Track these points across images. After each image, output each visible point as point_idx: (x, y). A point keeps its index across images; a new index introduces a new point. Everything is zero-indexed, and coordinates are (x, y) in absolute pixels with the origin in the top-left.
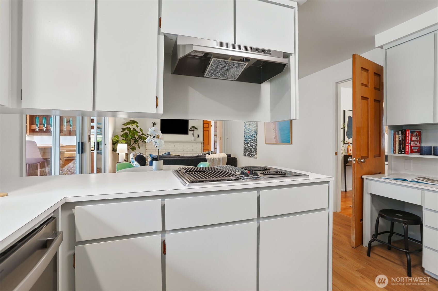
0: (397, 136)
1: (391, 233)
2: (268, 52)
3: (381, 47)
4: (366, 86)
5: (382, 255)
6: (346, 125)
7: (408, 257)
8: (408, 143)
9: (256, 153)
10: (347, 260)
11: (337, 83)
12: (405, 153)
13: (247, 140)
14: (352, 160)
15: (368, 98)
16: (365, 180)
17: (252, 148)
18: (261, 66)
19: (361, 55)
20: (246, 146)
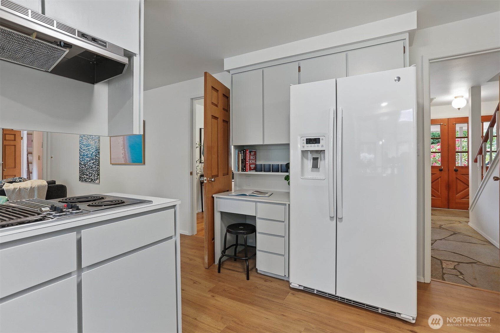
0: (240, 155)
1: (236, 245)
2: (102, 43)
3: (229, 71)
4: (216, 106)
5: (230, 268)
6: (202, 145)
7: (247, 263)
8: (248, 162)
9: (98, 177)
10: (200, 284)
11: (192, 99)
12: (245, 171)
13: (85, 159)
14: (204, 180)
15: (218, 118)
16: (215, 198)
17: (92, 170)
18: (94, 61)
19: (213, 75)
20: (83, 167)
